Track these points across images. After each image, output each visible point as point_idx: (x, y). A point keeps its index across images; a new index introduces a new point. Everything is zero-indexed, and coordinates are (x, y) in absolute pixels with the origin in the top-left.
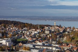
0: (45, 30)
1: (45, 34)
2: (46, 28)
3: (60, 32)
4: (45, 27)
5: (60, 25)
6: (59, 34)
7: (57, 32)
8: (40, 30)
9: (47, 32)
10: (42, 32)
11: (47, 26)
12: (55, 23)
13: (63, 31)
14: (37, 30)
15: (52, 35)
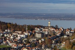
0: (35, 32)
1: (35, 38)
2: (37, 30)
3: (56, 36)
4: (36, 28)
5: (56, 26)
6: (56, 38)
7: (52, 36)
8: (29, 32)
9: (38, 36)
10: (31, 35)
11: (38, 27)
12: (49, 22)
13: (60, 33)
14: (24, 33)
15: (45, 40)
